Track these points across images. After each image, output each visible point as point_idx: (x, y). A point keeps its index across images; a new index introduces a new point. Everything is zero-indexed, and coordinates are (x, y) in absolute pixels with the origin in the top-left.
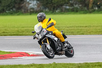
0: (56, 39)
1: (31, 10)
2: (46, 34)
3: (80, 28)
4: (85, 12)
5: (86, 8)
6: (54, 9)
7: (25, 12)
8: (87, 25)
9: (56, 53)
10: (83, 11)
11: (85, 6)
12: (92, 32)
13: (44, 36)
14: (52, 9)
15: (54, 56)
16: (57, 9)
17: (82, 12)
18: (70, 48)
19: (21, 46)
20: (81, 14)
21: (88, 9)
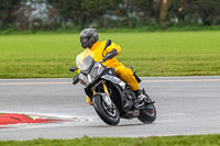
0: (122, 84)
1: (36, 24)
2: (102, 74)
3: (141, 63)
4: (153, 29)
5: (153, 20)
6: (84, 20)
7: (22, 27)
8: (156, 56)
9: (123, 114)
10: (147, 25)
11: (151, 16)
12: (167, 70)
13: (99, 79)
14: (80, 21)
15: (118, 121)
16: (90, 22)
17: (146, 28)
18: (148, 103)
19: (14, 100)
20: (144, 31)
21: (158, 21)
